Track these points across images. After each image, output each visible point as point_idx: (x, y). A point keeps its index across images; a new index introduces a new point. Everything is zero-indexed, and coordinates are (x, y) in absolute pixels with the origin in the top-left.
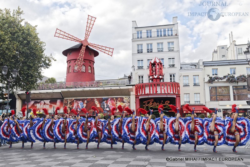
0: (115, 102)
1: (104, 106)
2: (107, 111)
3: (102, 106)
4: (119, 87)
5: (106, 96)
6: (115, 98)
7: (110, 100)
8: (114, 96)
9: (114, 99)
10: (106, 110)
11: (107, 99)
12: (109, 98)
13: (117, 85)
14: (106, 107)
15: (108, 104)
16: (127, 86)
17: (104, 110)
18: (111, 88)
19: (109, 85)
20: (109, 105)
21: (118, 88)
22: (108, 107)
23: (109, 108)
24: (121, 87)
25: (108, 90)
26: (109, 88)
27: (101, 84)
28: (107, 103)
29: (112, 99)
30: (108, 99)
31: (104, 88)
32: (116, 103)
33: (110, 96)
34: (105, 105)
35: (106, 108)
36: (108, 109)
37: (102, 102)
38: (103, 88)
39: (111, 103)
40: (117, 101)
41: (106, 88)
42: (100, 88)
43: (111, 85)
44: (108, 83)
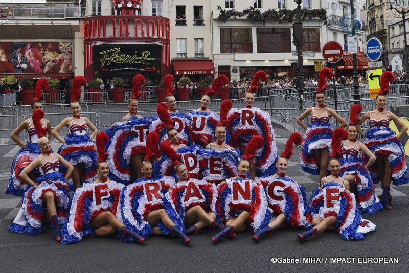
0: (41, 52)
1: (17, 59)
2: (23, 69)
3: (12, 60)
4: (50, 22)
5: (21, 39)
6: (42, 43)
7: (31, 47)
8: (39, 39)
9: (40, 45)
10: (20, 68)
11: (23, 47)
12: (28, 43)
13: (47, 17)
14: (20, 61)
15: (26, 54)
16: (67, 19)
17: (15, 68)
18: (35, 22)
19: (26, 15)
20: (28, 57)
21: (48, 23)
22: (25, 61)
23: (27, 64)
24: (54, 22)
25: (26, 26)
26: (30, 22)
27: (10, 13)
28: (23, 52)
29: (34, 46)
30: (26, 45)
31: (19, 22)
32: (44, 54)
33: (30, 38)
34: (19, 57)
35: (22, 63)
36: (24, 66)
37: (11, 51)
38: (15, 22)
39: (32, 54)
40: (44, 50)
41: (22, 23)
42: (8, 22)
43: (33, 15)
44: (25, 10)
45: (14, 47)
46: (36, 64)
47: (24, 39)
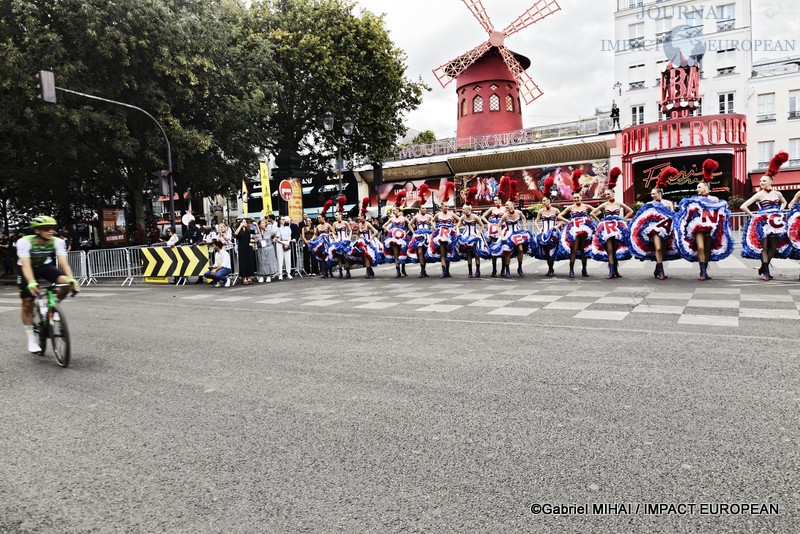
2: (553, 197)
4: (580, 139)
5: (549, 163)
6: (572, 166)
7: (560, 171)
8: (569, 161)
9: (570, 168)
10: (550, 195)
11: (552, 171)
12: (557, 167)
13: (577, 135)
15: (556, 181)
16: (600, 134)
18: (563, 142)
19: (557, 136)
20: (558, 184)
21: (578, 142)
22: (554, 187)
23: (557, 190)
24: (585, 139)
25: (554, 148)
26: (556, 144)
27: (537, 136)
29: (565, 169)
30: (555, 170)
31: (546, 144)
33: (559, 162)
35: (551, 190)
36: (554, 193)
37: (540, 178)
38: (542, 144)
39: (562, 179)
41: (549, 145)
42: (534, 145)
43: (562, 135)
44: (553, 131)
45: (543, 173)
46: (566, 191)
47: (553, 162)
